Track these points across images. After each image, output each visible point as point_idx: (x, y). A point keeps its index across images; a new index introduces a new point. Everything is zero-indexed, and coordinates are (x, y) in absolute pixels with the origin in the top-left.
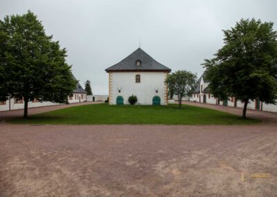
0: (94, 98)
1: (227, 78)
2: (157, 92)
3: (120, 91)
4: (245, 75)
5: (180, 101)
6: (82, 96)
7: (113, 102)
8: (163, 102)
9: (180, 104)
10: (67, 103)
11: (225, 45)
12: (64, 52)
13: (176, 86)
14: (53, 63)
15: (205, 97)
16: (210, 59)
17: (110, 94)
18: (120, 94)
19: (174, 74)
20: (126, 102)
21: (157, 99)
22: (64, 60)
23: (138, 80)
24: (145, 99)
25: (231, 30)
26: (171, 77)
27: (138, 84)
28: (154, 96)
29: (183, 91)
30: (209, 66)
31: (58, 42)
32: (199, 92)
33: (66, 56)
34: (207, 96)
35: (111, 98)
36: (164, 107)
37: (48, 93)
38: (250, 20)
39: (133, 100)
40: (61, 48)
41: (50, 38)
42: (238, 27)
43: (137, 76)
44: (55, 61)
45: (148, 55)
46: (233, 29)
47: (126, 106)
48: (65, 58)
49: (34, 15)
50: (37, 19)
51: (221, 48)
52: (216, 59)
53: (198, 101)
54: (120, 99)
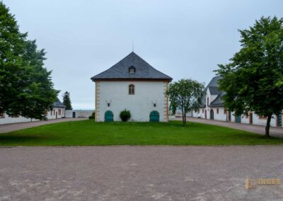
0: (74, 113)
1: (246, 87)
2: (155, 105)
3: (109, 105)
4: (269, 84)
5: (184, 117)
6: (60, 111)
7: (100, 118)
8: (162, 118)
9: (184, 122)
10: (45, 119)
11: (242, 47)
12: (42, 53)
13: (179, 98)
14: (28, 67)
15: (212, 112)
16: (224, 65)
17: (96, 108)
18: (109, 109)
19: (176, 84)
20: (117, 118)
21: (154, 115)
22: (43, 64)
23: (132, 91)
24: (140, 115)
25: (250, 30)
26: (173, 87)
27: (132, 96)
28: (151, 110)
29: (188, 104)
30: (224, 72)
31: (35, 41)
32: (205, 107)
33: (45, 59)
34: (215, 110)
35: (98, 113)
36: (164, 124)
37: (21, 105)
38: (272, 18)
39: (125, 116)
40: (38, 49)
41: (25, 35)
42: (258, 26)
43: (130, 86)
44: (31, 64)
45: (144, 61)
46: (252, 29)
47: (116, 124)
48: (44, 61)
49: (6, 7)
50: (9, 13)
51: (238, 51)
52: (233, 65)
53: (204, 117)
54: (109, 115)
